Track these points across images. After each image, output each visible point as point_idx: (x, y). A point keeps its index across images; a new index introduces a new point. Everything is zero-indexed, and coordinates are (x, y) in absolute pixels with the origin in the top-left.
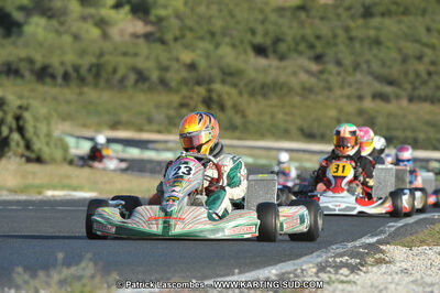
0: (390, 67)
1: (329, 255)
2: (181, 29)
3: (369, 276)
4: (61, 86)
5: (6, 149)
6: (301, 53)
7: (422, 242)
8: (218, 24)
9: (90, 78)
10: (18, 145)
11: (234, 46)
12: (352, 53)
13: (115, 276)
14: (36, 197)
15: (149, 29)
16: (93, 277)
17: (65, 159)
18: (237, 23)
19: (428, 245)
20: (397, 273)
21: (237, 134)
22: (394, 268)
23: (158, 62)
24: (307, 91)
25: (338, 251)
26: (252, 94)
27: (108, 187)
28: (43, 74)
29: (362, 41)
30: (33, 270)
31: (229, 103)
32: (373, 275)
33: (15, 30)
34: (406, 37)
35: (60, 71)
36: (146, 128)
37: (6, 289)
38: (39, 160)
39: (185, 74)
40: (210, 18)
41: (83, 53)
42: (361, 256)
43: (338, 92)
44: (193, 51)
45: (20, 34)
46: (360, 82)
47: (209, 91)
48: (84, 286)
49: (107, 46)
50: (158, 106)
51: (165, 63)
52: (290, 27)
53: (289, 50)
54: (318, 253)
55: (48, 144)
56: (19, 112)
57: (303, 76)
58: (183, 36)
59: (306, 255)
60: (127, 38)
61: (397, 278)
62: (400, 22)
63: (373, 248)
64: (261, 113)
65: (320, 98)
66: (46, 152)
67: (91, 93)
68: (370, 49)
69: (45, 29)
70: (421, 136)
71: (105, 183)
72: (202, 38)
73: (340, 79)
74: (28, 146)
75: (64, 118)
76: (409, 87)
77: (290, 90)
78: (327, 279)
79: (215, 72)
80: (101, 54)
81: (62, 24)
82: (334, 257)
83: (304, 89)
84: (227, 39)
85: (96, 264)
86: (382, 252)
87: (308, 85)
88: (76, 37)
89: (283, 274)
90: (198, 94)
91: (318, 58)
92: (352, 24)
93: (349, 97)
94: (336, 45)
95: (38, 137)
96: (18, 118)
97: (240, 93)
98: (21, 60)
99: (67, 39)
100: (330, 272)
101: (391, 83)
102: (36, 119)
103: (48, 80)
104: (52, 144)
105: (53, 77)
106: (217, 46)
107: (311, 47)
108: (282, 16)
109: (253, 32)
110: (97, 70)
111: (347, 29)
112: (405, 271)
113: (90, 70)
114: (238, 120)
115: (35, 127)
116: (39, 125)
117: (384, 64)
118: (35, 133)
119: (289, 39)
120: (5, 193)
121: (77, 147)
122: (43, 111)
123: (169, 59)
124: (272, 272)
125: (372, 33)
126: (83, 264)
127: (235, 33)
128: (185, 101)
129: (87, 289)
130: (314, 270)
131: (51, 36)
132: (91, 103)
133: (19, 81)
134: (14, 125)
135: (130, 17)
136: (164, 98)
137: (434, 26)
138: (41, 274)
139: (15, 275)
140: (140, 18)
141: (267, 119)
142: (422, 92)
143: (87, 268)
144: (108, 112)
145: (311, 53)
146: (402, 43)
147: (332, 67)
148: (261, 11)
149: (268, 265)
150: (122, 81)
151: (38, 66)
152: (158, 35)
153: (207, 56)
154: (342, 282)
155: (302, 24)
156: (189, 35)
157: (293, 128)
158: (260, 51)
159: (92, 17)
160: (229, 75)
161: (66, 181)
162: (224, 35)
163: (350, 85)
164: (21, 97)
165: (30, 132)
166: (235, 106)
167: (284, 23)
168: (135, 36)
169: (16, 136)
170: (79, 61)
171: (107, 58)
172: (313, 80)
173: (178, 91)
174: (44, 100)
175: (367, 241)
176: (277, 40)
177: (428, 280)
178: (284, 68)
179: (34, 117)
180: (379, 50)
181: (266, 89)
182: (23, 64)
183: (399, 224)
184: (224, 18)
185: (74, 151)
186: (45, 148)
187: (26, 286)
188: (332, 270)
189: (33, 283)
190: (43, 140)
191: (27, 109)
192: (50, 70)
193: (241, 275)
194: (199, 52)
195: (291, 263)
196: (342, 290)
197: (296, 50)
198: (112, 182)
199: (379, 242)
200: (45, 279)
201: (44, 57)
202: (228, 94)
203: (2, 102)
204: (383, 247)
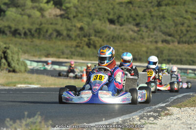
0: (169, 28)
1: (145, 111)
2: (76, 12)
4: (23, 38)
6: (130, 23)
7: (185, 106)
8: (92, 10)
9: (36, 35)
10: (5, 64)
11: (100, 20)
12: (152, 22)
13: (50, 122)
14: (14, 88)
15: (62, 12)
16: (40, 122)
17: (26, 71)
18: (101, 9)
19: (188, 107)
20: (175, 119)
22: (173, 117)
23: (66, 25)
24: (133, 39)
25: (148, 110)
26: (108, 41)
27: (45, 83)
28: (15, 33)
29: (157, 19)
30: (14, 120)
31: (98, 45)
32: (164, 120)
33: (2, 13)
34: (177, 15)
35: (23, 31)
36: (62, 56)
37: (2, 128)
38: (14, 71)
39: (78, 32)
40: (89, 7)
41: (33, 23)
42: (159, 112)
43: (147, 40)
44: (82, 22)
45: (5, 15)
46: (157, 35)
47: (89, 40)
48: (36, 126)
49: (43, 20)
50: (67, 47)
51: (70, 28)
52: (125, 11)
53: (124, 20)
54: (140, 111)
55: (18, 64)
56: (5, 50)
57: (131, 33)
58: (77, 16)
59: (134, 112)
60: (52, 16)
61: (175, 121)
62: (174, 8)
63: (164, 108)
65: (139, 42)
66: (17, 67)
67: (37, 41)
68: (161, 21)
69: (15, 13)
70: (184, 59)
71: (44, 81)
73: (147, 34)
74: (9, 65)
75: (25, 53)
76: (178, 37)
77: (125, 39)
78: (144, 122)
79: (92, 31)
80: (41, 24)
81: (23, 10)
82: (147, 112)
83: (131, 38)
84: (97, 17)
85: (42, 117)
86: (168, 110)
87: (133, 37)
88: (29, 16)
89: (124, 120)
90: (85, 41)
91: (137, 25)
92: (153, 10)
93: (151, 42)
94: (145, 19)
95: (13, 61)
96: (4, 53)
97: (103, 41)
98: (5, 27)
99: (26, 17)
100: (145, 119)
101: (170, 35)
102: (13, 53)
103: (18, 36)
104: (20, 64)
105: (20, 34)
106: (93, 20)
107: (135, 20)
108: (121, 6)
109: (109, 14)
110: (39, 31)
111: (150, 12)
112: (178, 118)
113: (36, 31)
115: (12, 56)
116: (14, 55)
117: (167, 27)
118: (12, 59)
119: (125, 16)
121: (31, 65)
122: (16, 49)
123: (72, 26)
124: (120, 119)
125: (161, 13)
126: (36, 117)
127: (100, 14)
128: (78, 45)
129: (38, 128)
130: (138, 118)
131: (19, 16)
132: (37, 46)
133: (5, 36)
134: (3, 56)
135: (53, 6)
136: (69, 43)
137: (189, 10)
138: (18, 121)
139: (6, 122)
140: (58, 8)
142: (184, 39)
143: (38, 118)
144: (44, 50)
146: (175, 18)
147: (144, 29)
148: (112, 4)
149: (118, 116)
150: (51, 35)
151: (13, 29)
152: (66, 15)
153: (88, 24)
154: (151, 124)
155: (130, 10)
156: (80, 15)
158: (112, 22)
159: (37, 7)
160: (98, 32)
161: (26, 80)
162: (96, 15)
163: (152, 37)
164: (5, 43)
165: (10, 59)
166: (100, 46)
167: (122, 9)
168: (57, 16)
169: (3, 61)
170: (31, 27)
172: (136, 34)
173: (75, 40)
174: (16, 44)
175: (161, 105)
176: (119, 17)
177: (189, 122)
178: (123, 29)
179: (12, 52)
180: (164, 21)
181: (114, 38)
182: (6, 29)
183: (175, 98)
184: (95, 7)
185: (29, 67)
186: (17, 66)
187: (11, 127)
188: (146, 118)
189: (14, 125)
190: (16, 62)
191: (8, 48)
192: (18, 31)
193: (106, 121)
194: (85, 22)
195: (127, 115)
196: (151, 127)
197: (127, 21)
198: (46, 80)
199: (166, 106)
200: (19, 123)
201: (15, 25)
202: (98, 41)
204: (168, 108)
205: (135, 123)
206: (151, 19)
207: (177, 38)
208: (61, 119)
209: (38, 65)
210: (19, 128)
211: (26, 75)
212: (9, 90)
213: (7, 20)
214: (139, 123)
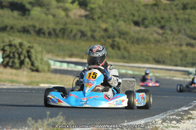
0: (194, 32)
1: (167, 115)
2: (101, 13)
3: (185, 124)
4: (47, 38)
5: (23, 66)
6: (154, 25)
8: (117, 11)
9: (60, 35)
10: (28, 63)
11: (125, 21)
12: (177, 25)
13: (72, 122)
14: (36, 87)
15: (87, 13)
17: (49, 70)
18: (126, 11)
21: (126, 60)
22: (195, 121)
23: (91, 28)
24: (157, 42)
25: (171, 113)
26: (132, 43)
28: (40, 32)
29: (182, 20)
30: (36, 119)
31: (122, 47)
33: (27, 12)
35: (47, 31)
36: (85, 57)
38: (37, 71)
39: (102, 33)
40: (114, 9)
41: (57, 23)
42: (182, 116)
44: (107, 23)
45: (29, 15)
46: (181, 38)
47: (113, 41)
49: (68, 20)
51: (94, 28)
52: (150, 14)
53: (149, 23)
54: (162, 114)
55: (41, 63)
56: (29, 49)
57: (155, 35)
58: (102, 17)
60: (77, 17)
63: (187, 112)
64: (136, 52)
65: (163, 45)
66: (40, 67)
67: (61, 41)
68: (186, 24)
69: (40, 12)
71: (67, 81)
72: (109, 18)
73: (172, 37)
74: (33, 64)
75: (49, 52)
77: (150, 41)
78: (166, 126)
79: (116, 33)
80: (66, 24)
81: (48, 10)
82: (170, 115)
84: (122, 18)
86: (191, 114)
87: (157, 39)
88: (54, 16)
89: (147, 123)
90: (109, 42)
91: (162, 27)
92: (178, 12)
93: (176, 45)
94: (170, 21)
95: (37, 60)
96: (28, 52)
97: (127, 42)
98: (29, 26)
99: (51, 17)
100: (167, 122)
101: (194, 39)
102: (36, 52)
103: (42, 35)
104: (43, 63)
105: (44, 34)
106: (117, 21)
107: (159, 22)
108: (147, 8)
109: (134, 15)
110: (63, 31)
111: (175, 15)
113: (60, 31)
114: (126, 54)
115: (36, 56)
116: (37, 55)
117: (191, 30)
118: (36, 59)
119: (149, 18)
120: (22, 85)
121: (54, 65)
122: (39, 49)
123: (96, 27)
124: (142, 122)
125: (187, 16)
126: (58, 117)
127: (125, 16)
130: (161, 122)
131: (43, 16)
132: (60, 46)
133: (29, 35)
134: (26, 55)
135: (78, 7)
138: (40, 121)
139: (28, 121)
140: (83, 8)
141: (139, 54)
143: (60, 119)
144: (68, 50)
145: (159, 25)
147: (168, 32)
148: (137, 6)
149: (140, 119)
150: (75, 36)
151: (37, 29)
152: (91, 16)
153: (113, 26)
154: (173, 127)
155: (155, 12)
156: (104, 16)
157: (151, 59)
158: (136, 24)
159: (61, 7)
160: (122, 34)
161: (49, 80)
162: (120, 16)
163: (176, 39)
164: (29, 42)
165: (33, 58)
166: (125, 48)
167: (148, 11)
168: (81, 16)
169: (27, 60)
170: (55, 27)
171: (68, 26)
172: (160, 37)
173: (99, 41)
174: (40, 44)
175: (184, 109)
176: (144, 19)
178: (147, 31)
180: (190, 24)
181: (139, 40)
182: (31, 28)
184: (120, 9)
185: (53, 67)
186: (40, 65)
187: (33, 127)
188: (169, 122)
189: (36, 125)
190: (39, 61)
191: (32, 48)
192: (43, 31)
194: (109, 24)
195: (150, 118)
197: (152, 24)
199: (189, 109)
200: (41, 123)
201: (40, 24)
202: (122, 42)
203: (21, 45)
204: (191, 112)
205: (157, 126)
206: (175, 22)
208: (83, 119)
209: (61, 66)
210: (41, 128)
211: (50, 75)
212: (32, 90)
213: (32, 19)
214: (162, 126)
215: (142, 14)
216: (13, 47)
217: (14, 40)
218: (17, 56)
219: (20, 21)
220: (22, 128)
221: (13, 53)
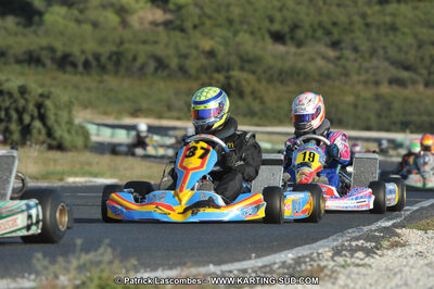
0: (406, 53)
1: (345, 238)
2: (200, 17)
3: (384, 259)
4: (82, 74)
5: (28, 137)
6: (318, 40)
8: (236, 11)
9: (110, 66)
10: (40, 132)
11: (252, 33)
12: (368, 40)
13: (134, 261)
14: (56, 184)
16: (111, 262)
17: (86, 146)
18: (255, 10)
20: (412, 256)
21: (256, 120)
22: (408, 251)
23: (177, 47)
24: (325, 77)
25: (354, 235)
26: (270, 80)
27: (128, 173)
28: (65, 62)
29: (378, 28)
30: (51, 256)
31: (247, 90)
32: (388, 258)
33: (36, 18)
34: (422, 23)
35: (80, 59)
36: (167, 114)
37: (26, 274)
38: (60, 147)
39: (204, 61)
40: (228, 5)
41: (102, 41)
42: (377, 240)
44: (212, 38)
45: (41, 23)
46: (377, 68)
47: (228, 78)
48: (102, 271)
49: (127, 34)
50: (176, 94)
51: (184, 50)
52: (308, 15)
53: (306, 36)
54: (334, 237)
55: (69, 131)
56: (40, 100)
57: (321, 63)
58: (203, 24)
59: (322, 239)
60: (146, 25)
61: (412, 261)
62: (416, 8)
63: (389, 231)
64: (279, 100)
65: (337, 83)
66: (67, 139)
67: (112, 81)
68: (387, 36)
69: (64, 18)
71: (126, 169)
72: (220, 26)
73: (356, 65)
74: (50, 134)
75: (85, 106)
76: (425, 72)
77: (307, 76)
78: (343, 263)
79: (233, 59)
80: (122, 43)
81: (81, 11)
82: (351, 240)
83: (321, 74)
84: (245, 27)
85: (114, 249)
86: (398, 235)
87: (325, 71)
88: (95, 25)
89: (299, 258)
90: (218, 81)
91: (335, 45)
92: (369, 12)
93: (366, 83)
94: (352, 31)
95: (59, 124)
96: (39, 106)
97: (259, 80)
98: (42, 48)
99: (87, 28)
100: (345, 255)
101: (407, 68)
102: (57, 107)
103: (69, 68)
104: (73, 132)
105: (74, 65)
106: (236, 33)
107: (329, 33)
109: (272, 20)
110: (117, 58)
111: (364, 16)
112: (420, 254)
113: (110, 58)
114: (256, 106)
115: (56, 115)
116: (60, 113)
117: (400, 49)
118: (56, 121)
119: (307, 26)
121: (98, 135)
123: (190, 47)
124: (289, 256)
125: (388, 19)
126: (101, 250)
127: (253, 21)
130: (330, 254)
131: (72, 25)
132: (111, 90)
133: (40, 69)
134: (36, 113)
135: (149, 5)
136: (183, 85)
138: (60, 260)
139: (34, 261)
140: (158, 7)
143: (105, 254)
144: (128, 100)
145: (327, 39)
146: (418, 29)
147: (348, 53)
149: (285, 249)
150: (142, 68)
151: (59, 54)
152: (178, 22)
153: (226, 44)
154: (358, 265)
155: (319, 12)
156: (208, 22)
158: (278, 37)
159: (112, 5)
160: (247, 62)
161: (87, 168)
162: (242, 22)
163: (367, 71)
164: (42, 86)
165: (51, 120)
166: (253, 93)
167: (302, 9)
168: (155, 24)
169: (37, 124)
170: (100, 50)
171: (127, 45)
172: (331, 66)
173: (197, 79)
174: (65, 88)
175: (383, 225)
176: (295, 27)
178: (302, 54)
179: (55, 104)
180: (395, 36)
181: (284, 75)
182: (44, 53)
183: (415, 208)
184: (242, 5)
185: (94, 138)
186: (66, 136)
187: (44, 272)
188: (347, 254)
189: (56, 268)
190: (64, 126)
191: (48, 97)
192: (71, 59)
193: (258, 260)
194: (218, 39)
195: (307, 246)
196: (358, 274)
197: (313, 37)
198: (132, 168)
199: (395, 226)
200: (63, 264)
201: (64, 45)
202: (246, 80)
203: (23, 91)
204: (398, 231)
205: (322, 264)
206: (364, 33)
207: (421, 75)
208: (159, 254)
209: (112, 136)
210: (64, 275)
211: (88, 156)
213: (47, 33)
214: (332, 264)
215: (289, 15)
216: (6, 97)
217: (7, 80)
218: (14, 116)
219: (20, 38)
220: (23, 277)
221: (7, 110)
